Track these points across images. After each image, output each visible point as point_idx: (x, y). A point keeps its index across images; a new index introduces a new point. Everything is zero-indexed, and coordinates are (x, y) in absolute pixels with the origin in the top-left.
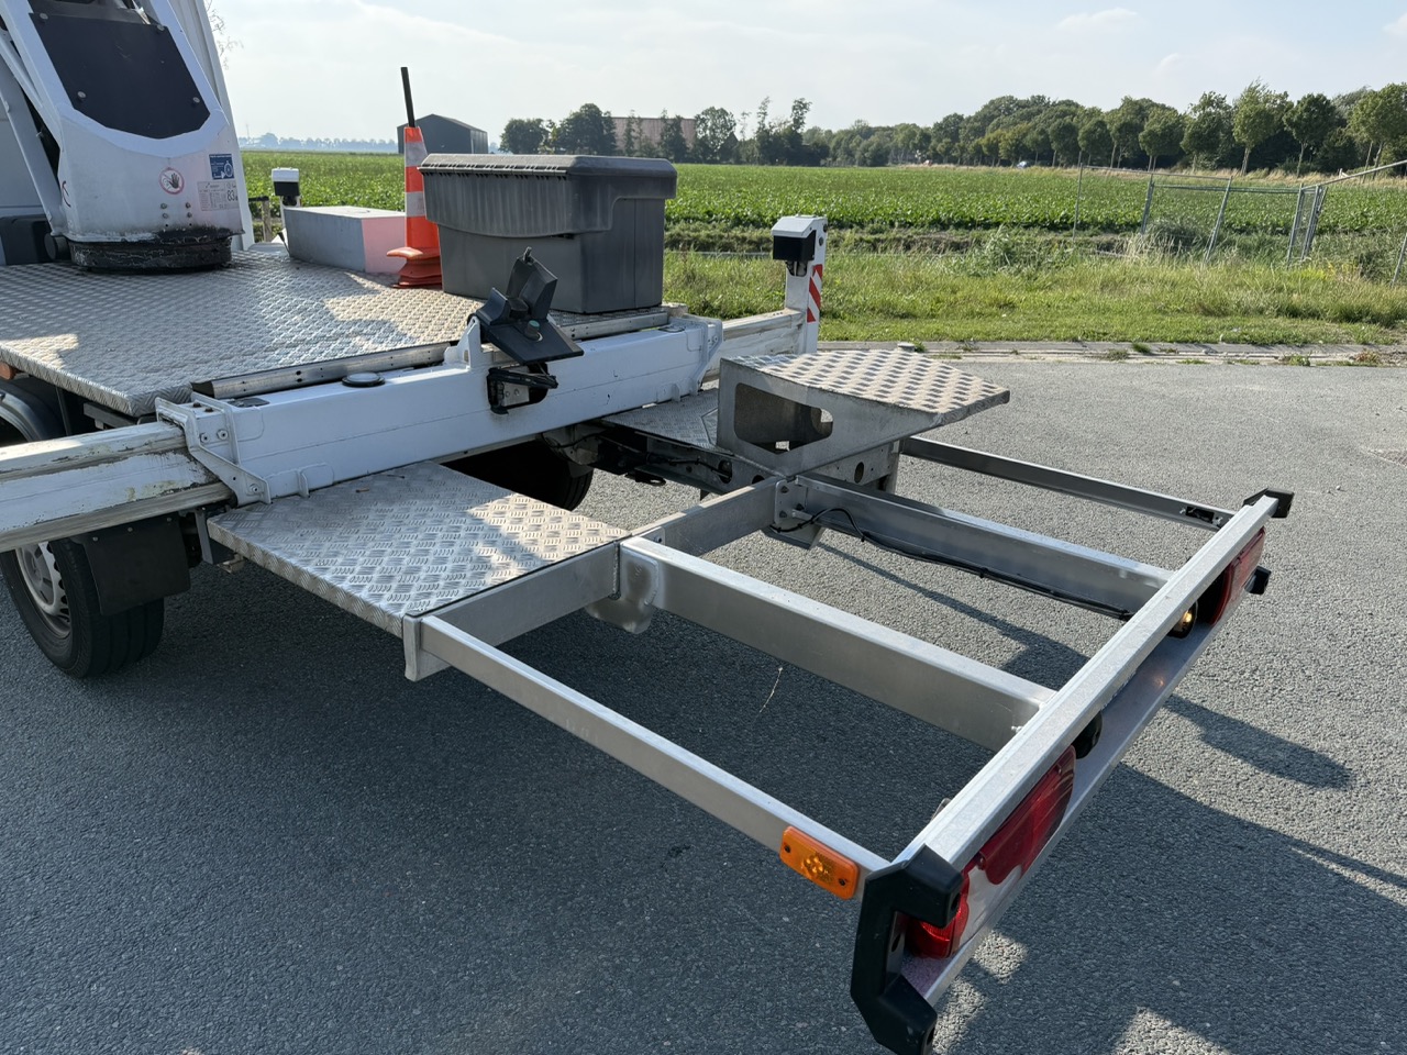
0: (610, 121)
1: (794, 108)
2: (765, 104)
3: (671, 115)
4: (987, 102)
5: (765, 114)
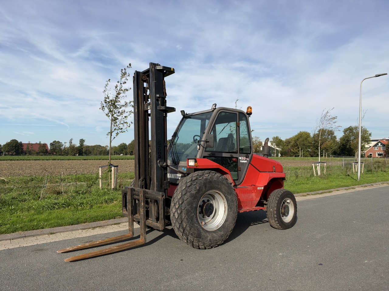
0: (21, 144)
1: (80, 141)
2: (71, 140)
3: (42, 143)
5: (71, 143)
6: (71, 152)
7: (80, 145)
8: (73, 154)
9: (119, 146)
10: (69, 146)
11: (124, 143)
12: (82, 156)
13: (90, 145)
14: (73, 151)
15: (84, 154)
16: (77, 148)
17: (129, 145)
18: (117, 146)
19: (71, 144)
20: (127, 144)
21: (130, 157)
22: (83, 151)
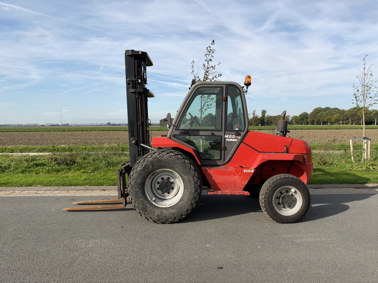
4: (314, 109)
6: (254, 123)
7: (262, 116)
8: (256, 124)
9: (300, 115)
10: (253, 117)
11: (306, 112)
12: (264, 126)
13: (273, 115)
14: (256, 122)
15: (266, 124)
16: (259, 119)
17: (312, 113)
18: (298, 115)
19: (254, 115)
20: (309, 113)
21: (311, 127)
22: (265, 121)
